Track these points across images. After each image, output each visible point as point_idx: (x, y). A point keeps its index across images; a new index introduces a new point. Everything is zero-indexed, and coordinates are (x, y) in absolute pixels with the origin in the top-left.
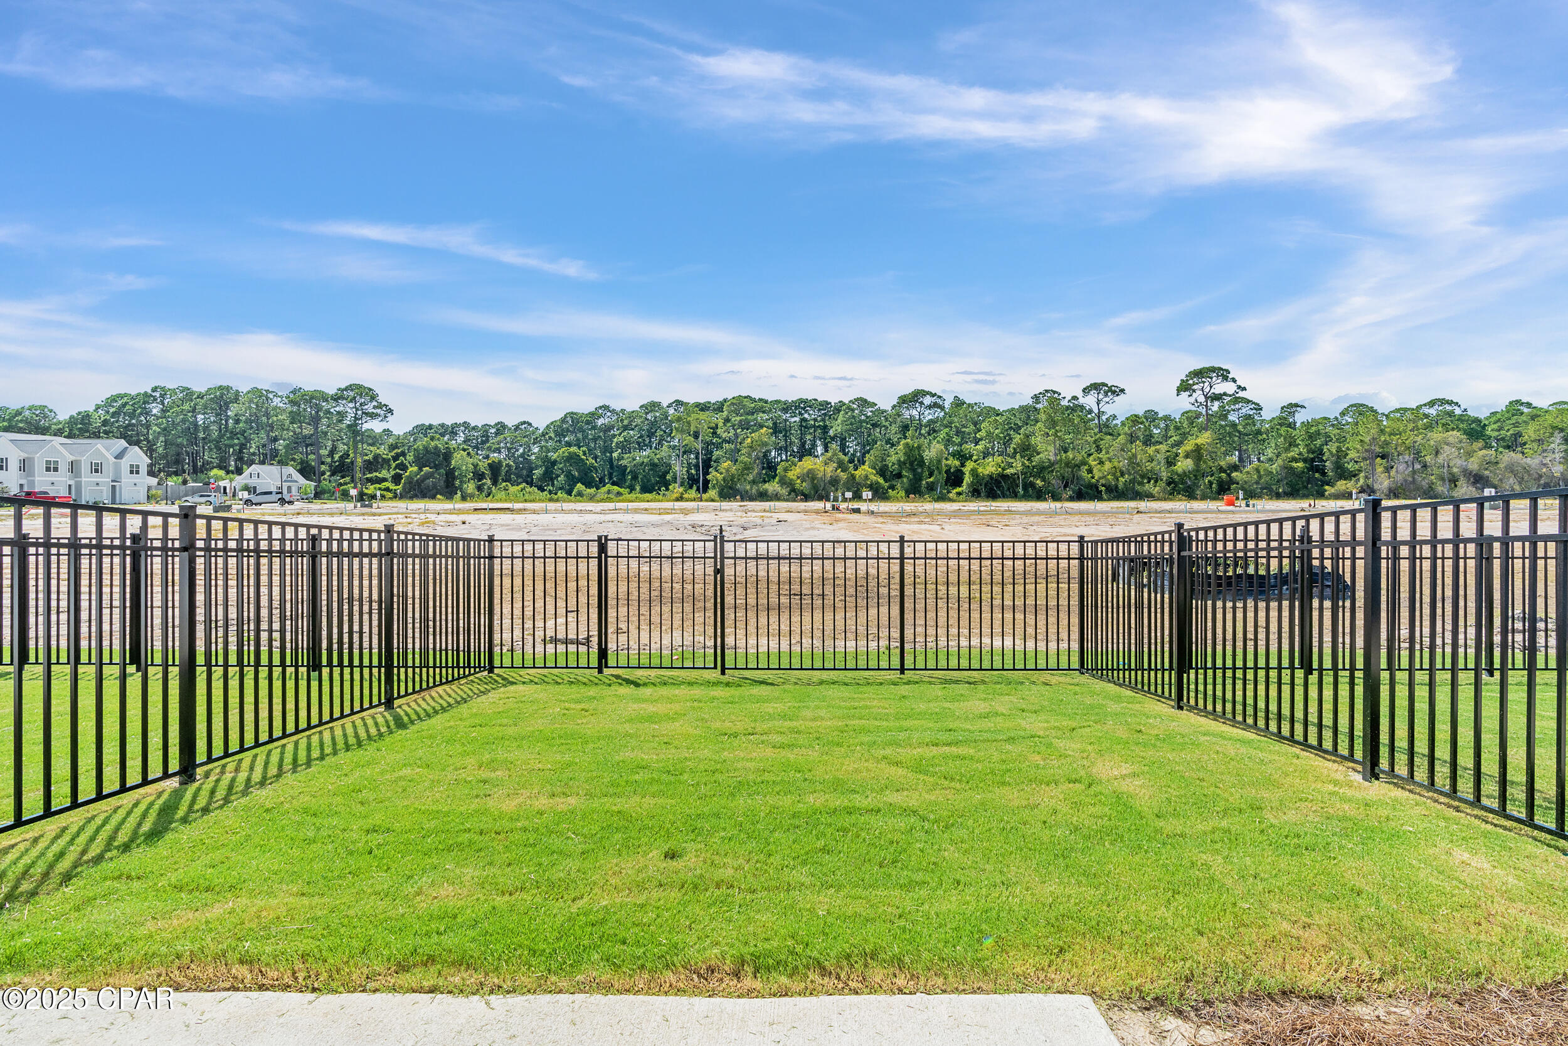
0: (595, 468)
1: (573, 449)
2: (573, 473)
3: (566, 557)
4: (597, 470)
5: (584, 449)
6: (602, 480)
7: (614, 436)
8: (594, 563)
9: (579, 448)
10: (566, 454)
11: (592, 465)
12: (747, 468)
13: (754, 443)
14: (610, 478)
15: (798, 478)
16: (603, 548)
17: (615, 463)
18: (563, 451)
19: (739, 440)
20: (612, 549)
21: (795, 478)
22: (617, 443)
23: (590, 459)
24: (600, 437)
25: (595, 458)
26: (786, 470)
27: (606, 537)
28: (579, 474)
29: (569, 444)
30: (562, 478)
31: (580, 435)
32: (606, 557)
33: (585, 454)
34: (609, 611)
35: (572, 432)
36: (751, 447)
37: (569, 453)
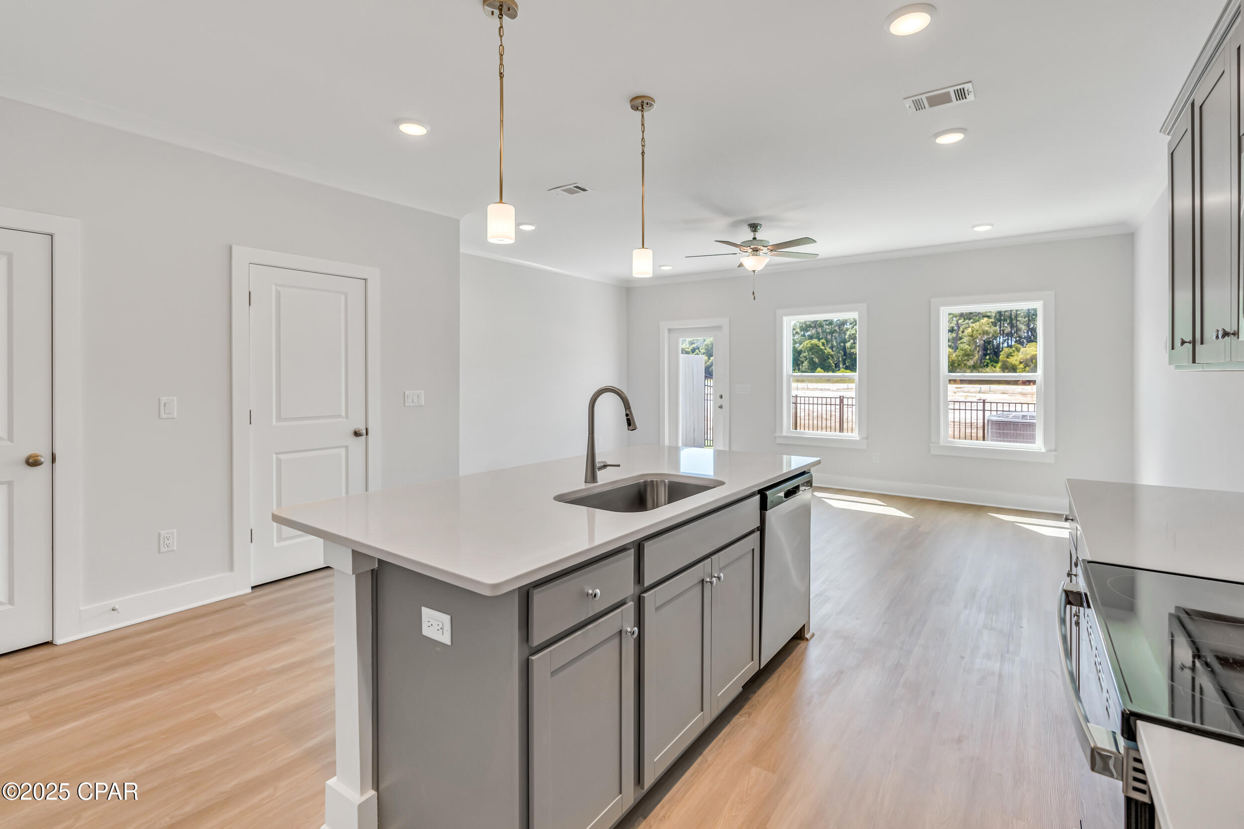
0: (832, 356)
1: (815, 341)
2: (814, 359)
3: (826, 404)
4: (833, 358)
5: (823, 341)
6: (837, 366)
7: (847, 330)
8: (838, 407)
9: (819, 340)
10: (809, 345)
11: (829, 354)
12: (968, 355)
13: (975, 333)
14: (844, 364)
15: (1021, 363)
16: (841, 401)
17: (848, 351)
18: (807, 343)
19: (961, 329)
20: (845, 401)
21: (1017, 363)
22: (850, 335)
23: (827, 348)
24: (836, 330)
25: (832, 348)
26: (1009, 355)
27: (843, 396)
28: (819, 361)
29: (811, 337)
30: (806, 364)
31: (820, 330)
32: (843, 405)
33: (823, 344)
34: (844, 423)
35: (814, 327)
36: (972, 336)
37: (811, 344)
